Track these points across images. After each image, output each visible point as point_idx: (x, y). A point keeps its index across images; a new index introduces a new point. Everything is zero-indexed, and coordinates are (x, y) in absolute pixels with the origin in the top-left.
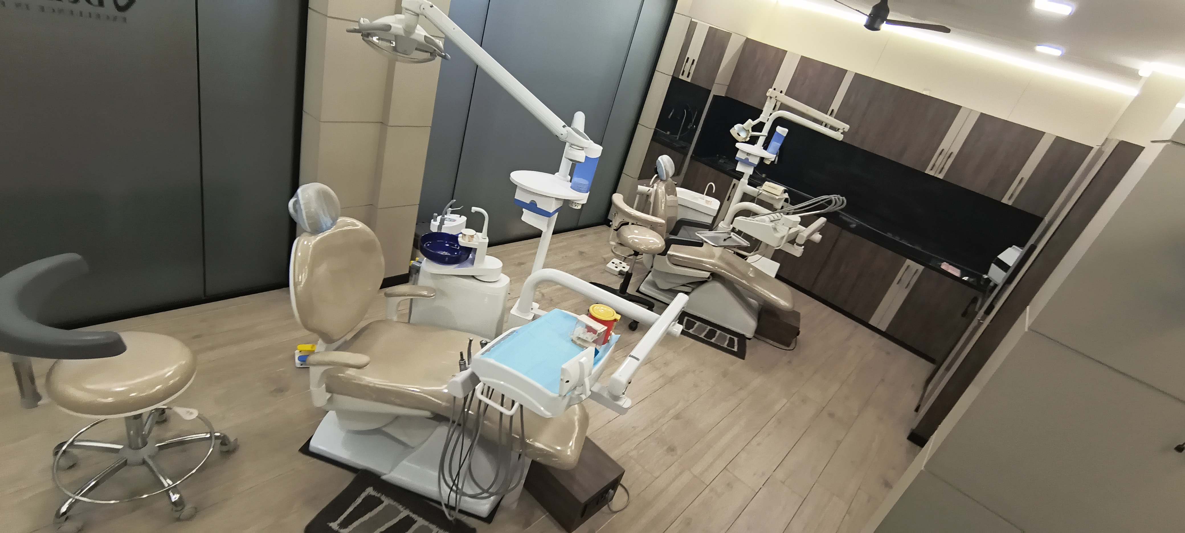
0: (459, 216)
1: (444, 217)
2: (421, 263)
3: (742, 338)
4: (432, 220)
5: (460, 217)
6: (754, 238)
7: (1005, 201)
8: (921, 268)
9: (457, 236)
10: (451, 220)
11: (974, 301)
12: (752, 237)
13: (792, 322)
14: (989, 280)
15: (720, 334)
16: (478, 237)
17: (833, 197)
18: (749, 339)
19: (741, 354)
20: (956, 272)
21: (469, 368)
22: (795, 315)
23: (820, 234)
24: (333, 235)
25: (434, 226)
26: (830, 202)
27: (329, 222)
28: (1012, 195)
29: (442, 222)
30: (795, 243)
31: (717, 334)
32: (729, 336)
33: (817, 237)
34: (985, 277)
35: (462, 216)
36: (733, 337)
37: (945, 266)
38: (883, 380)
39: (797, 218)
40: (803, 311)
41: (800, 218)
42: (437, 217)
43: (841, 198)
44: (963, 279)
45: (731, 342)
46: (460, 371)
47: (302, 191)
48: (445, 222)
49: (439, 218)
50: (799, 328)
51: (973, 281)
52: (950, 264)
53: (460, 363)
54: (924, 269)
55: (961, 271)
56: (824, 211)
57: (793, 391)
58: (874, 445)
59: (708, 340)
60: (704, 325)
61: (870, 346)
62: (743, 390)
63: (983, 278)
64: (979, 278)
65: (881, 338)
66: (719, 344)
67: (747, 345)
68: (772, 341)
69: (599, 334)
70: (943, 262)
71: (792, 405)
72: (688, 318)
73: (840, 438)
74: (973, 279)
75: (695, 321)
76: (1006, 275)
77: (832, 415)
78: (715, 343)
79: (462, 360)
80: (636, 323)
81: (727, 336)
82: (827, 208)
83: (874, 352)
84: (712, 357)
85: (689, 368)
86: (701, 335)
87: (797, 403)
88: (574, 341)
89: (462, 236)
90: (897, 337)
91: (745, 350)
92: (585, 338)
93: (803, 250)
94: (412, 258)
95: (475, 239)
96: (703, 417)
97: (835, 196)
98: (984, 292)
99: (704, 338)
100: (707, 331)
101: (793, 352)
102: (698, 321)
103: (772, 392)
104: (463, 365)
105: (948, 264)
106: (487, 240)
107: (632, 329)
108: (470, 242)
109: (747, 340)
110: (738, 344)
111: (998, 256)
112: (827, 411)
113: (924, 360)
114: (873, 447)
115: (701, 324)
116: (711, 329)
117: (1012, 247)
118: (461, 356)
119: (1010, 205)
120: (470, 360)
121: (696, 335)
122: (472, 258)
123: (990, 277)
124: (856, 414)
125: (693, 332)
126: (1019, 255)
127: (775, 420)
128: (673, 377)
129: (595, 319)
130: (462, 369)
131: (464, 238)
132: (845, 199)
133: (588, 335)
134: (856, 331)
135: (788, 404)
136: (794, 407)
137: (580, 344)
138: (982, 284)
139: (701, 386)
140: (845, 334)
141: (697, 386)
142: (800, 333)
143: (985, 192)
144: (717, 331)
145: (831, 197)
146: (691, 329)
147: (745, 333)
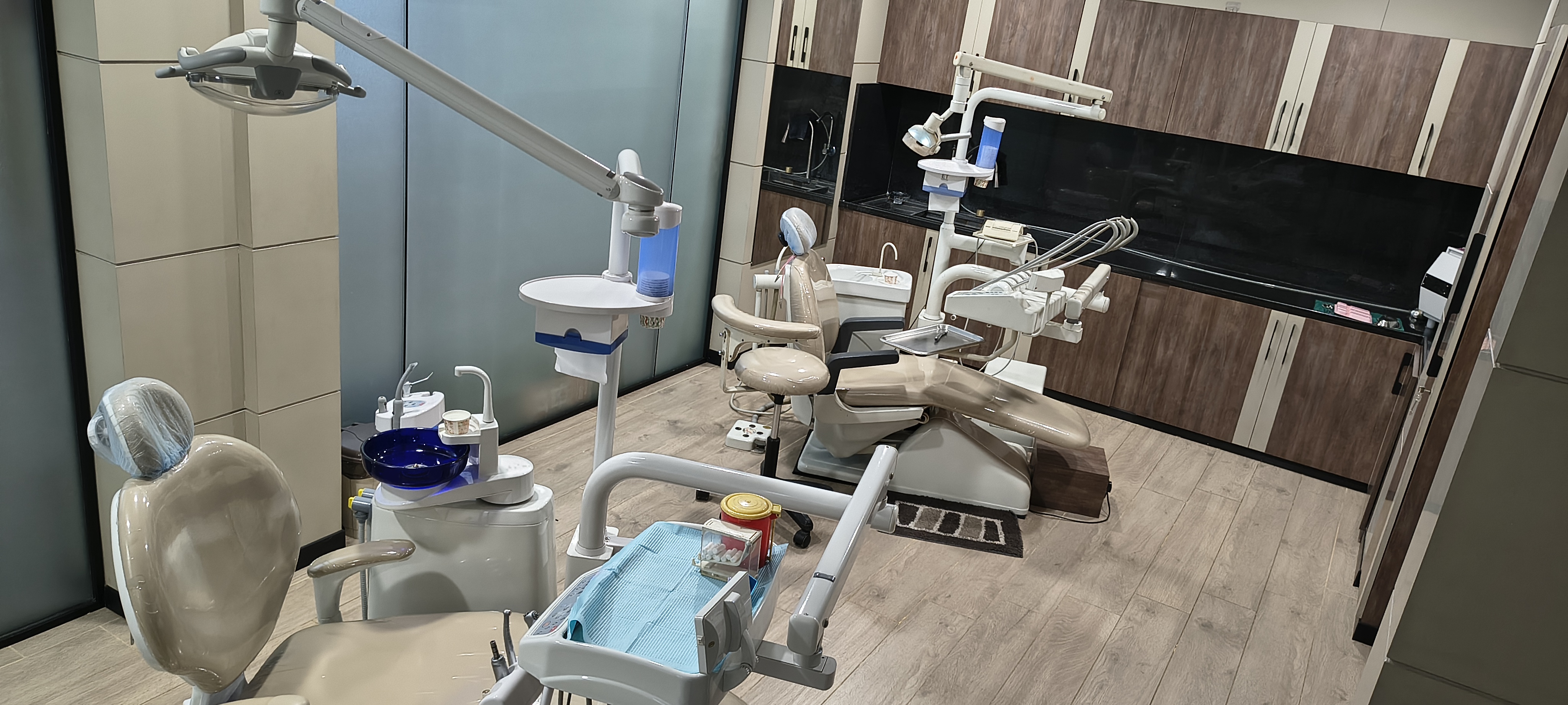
0: (428, 393)
1: (401, 399)
2: (371, 496)
3: (1009, 518)
4: (378, 411)
5: (431, 394)
6: (989, 325)
7: (1413, 171)
8: (1300, 321)
9: (436, 428)
10: (413, 403)
11: (1407, 360)
13: (1094, 467)
14: (1422, 318)
15: (966, 518)
16: (476, 421)
17: (1111, 221)
18: (1023, 517)
19: (1014, 548)
20: (1364, 316)
21: (513, 668)
22: (1098, 455)
23: (1104, 295)
24: (192, 474)
25: (383, 421)
27: (175, 449)
28: (1423, 159)
29: (398, 410)
30: (1065, 318)
31: (962, 521)
32: (984, 519)
34: (1415, 313)
35: (434, 393)
36: (991, 519)
37: (1342, 309)
38: (1284, 541)
39: (1057, 273)
40: (1108, 445)
41: (1062, 272)
42: (385, 404)
43: (1127, 220)
44: (1379, 325)
45: (991, 527)
46: (497, 681)
47: (112, 399)
48: (405, 410)
49: (390, 405)
50: (1109, 477)
51: (1396, 326)
52: (1349, 304)
53: (492, 662)
54: (1306, 320)
55: (1370, 312)
56: (1103, 251)
57: (1126, 597)
58: (1296, 663)
59: (949, 535)
60: (933, 508)
61: (1246, 484)
62: (1034, 614)
63: (1413, 318)
64: (1405, 319)
65: (1262, 466)
66: (969, 538)
67: (1021, 529)
68: (1065, 513)
69: (749, 547)
70: (1336, 303)
71: (1130, 622)
72: (902, 502)
73: (1233, 666)
74: (1395, 323)
75: (915, 505)
76: (1448, 301)
77: (1207, 626)
78: (961, 537)
79: (496, 656)
80: (806, 532)
81: (981, 520)
82: (1107, 244)
83: (1254, 494)
84: (961, 565)
85: (925, 595)
86: (932, 529)
87: (1138, 618)
88: (704, 572)
89: (444, 427)
90: (1289, 457)
91: (1020, 537)
92: (724, 562)
93: (1082, 329)
94: (347, 492)
95: (471, 425)
96: (971, 680)
97: (1115, 220)
98: (1419, 341)
99: (939, 533)
100: (943, 518)
101: (1108, 523)
102: (921, 505)
103: (1088, 607)
104: (500, 666)
105: (1345, 305)
106: (495, 425)
107: (802, 545)
108: (463, 434)
109: (1019, 519)
110: (1003, 530)
111: (1427, 272)
112: (1197, 621)
113: (1347, 489)
114: (1296, 667)
115: (927, 507)
116: (949, 513)
117: (1448, 250)
118: (494, 649)
119: (1425, 176)
120: (511, 653)
121: (924, 529)
122: (471, 464)
123: (1423, 312)
124: (1250, 614)
125: (915, 526)
126: (1460, 260)
127: (1104, 658)
128: (899, 618)
129: (735, 520)
130: (500, 675)
131: (449, 429)
132: (1134, 221)
133: (728, 554)
134: (1213, 462)
135: (1123, 622)
136: (1135, 626)
137: (717, 576)
138: (1413, 326)
139: (955, 623)
140: (1194, 472)
141: (947, 626)
142: (1111, 485)
143: (1376, 162)
144: (960, 516)
145: (1109, 224)
146: (912, 522)
147: (1011, 508)
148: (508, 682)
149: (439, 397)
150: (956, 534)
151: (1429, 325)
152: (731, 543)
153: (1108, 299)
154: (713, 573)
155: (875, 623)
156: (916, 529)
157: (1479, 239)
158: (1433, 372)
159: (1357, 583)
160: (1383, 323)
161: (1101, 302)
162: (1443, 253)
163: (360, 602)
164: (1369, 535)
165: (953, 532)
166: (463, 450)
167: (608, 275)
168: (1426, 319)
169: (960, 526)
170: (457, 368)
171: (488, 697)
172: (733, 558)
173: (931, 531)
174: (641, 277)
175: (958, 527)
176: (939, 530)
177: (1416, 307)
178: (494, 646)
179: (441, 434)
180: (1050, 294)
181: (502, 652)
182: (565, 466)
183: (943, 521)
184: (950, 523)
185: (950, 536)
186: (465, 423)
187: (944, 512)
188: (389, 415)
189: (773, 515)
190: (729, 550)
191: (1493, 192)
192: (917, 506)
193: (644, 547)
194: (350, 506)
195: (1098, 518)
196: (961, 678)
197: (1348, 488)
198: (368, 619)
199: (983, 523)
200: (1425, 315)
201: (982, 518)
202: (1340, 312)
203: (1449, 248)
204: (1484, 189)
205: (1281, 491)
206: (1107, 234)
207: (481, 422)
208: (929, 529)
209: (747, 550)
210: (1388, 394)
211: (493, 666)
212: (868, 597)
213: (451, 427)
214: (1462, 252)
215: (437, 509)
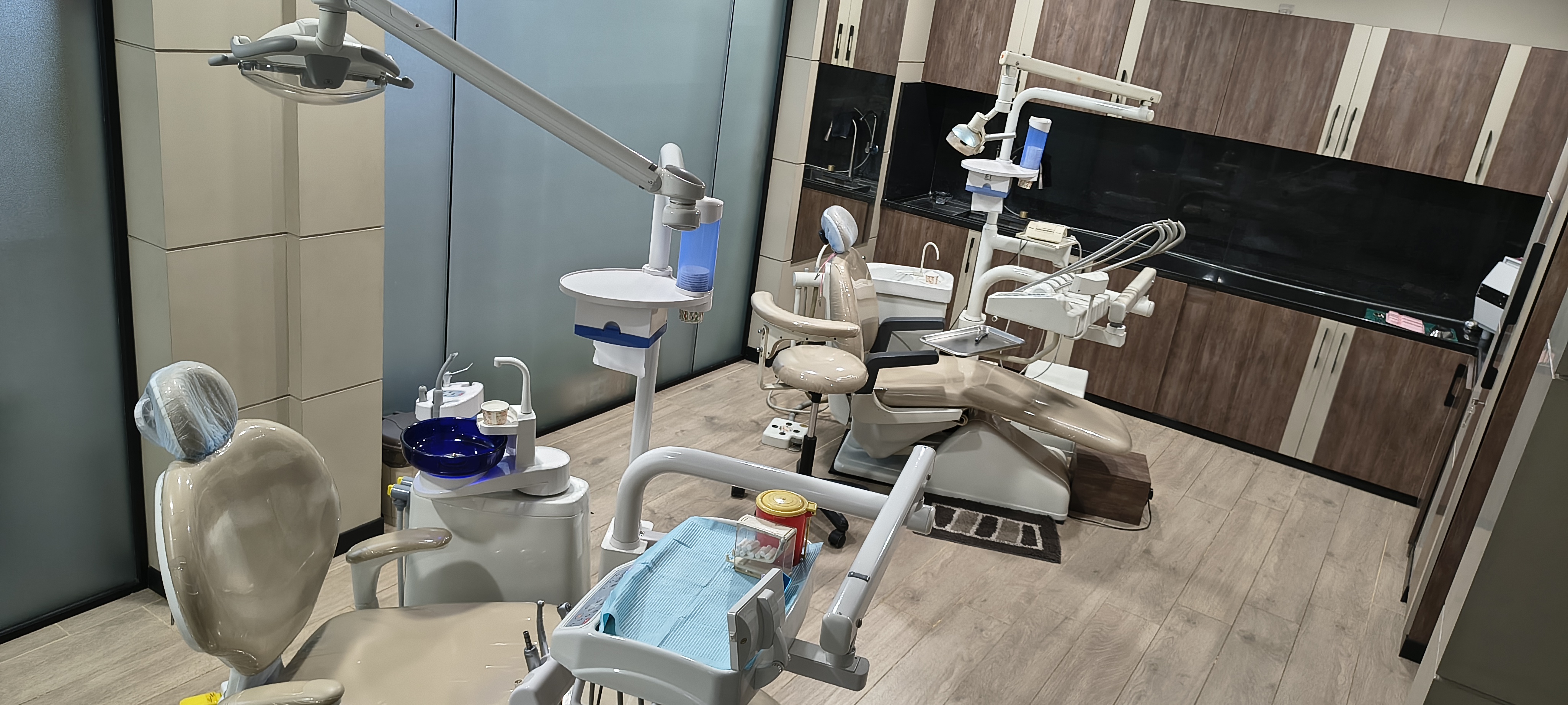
0: (468, 383)
1: (441, 389)
2: (410, 486)
3: (1048, 524)
4: (418, 400)
5: (471, 385)
6: (1030, 327)
7: (1470, 178)
8: (1350, 329)
9: (474, 418)
10: (453, 393)
11: (1461, 371)
12: (1028, 326)
13: (1135, 473)
14: (1477, 331)
15: (1004, 522)
16: (514, 412)
17: (1158, 225)
18: (1062, 522)
19: (1052, 554)
20: (1416, 326)
21: (546, 659)
22: (1140, 461)
23: (1150, 299)
24: (235, 457)
25: (423, 410)
27: (220, 432)
28: (1481, 166)
29: (438, 399)
30: (1109, 322)
31: (999, 525)
32: (1021, 524)
34: (1470, 324)
35: (473, 383)
36: (1029, 524)
37: (1393, 318)
38: (1330, 554)
39: (1101, 276)
40: (1150, 453)
41: (1107, 275)
42: (426, 393)
43: (1174, 223)
44: (1432, 335)
45: (1028, 532)
46: (530, 671)
47: (158, 382)
48: (445, 399)
49: (430, 394)
50: (1149, 484)
51: (1449, 337)
52: (1401, 313)
53: (525, 652)
54: (1357, 330)
55: (1423, 321)
56: (1148, 254)
57: (1167, 606)
58: (1341, 679)
59: (985, 538)
60: (970, 511)
61: (1292, 494)
62: (1071, 622)
63: (1467, 328)
64: (1459, 330)
65: (1309, 477)
66: (1006, 542)
67: (1059, 534)
68: (1105, 519)
69: (783, 544)
70: (1388, 312)
71: (1170, 633)
72: (938, 505)
73: (1275, 680)
74: (1449, 333)
75: (952, 508)
76: (1504, 313)
77: (1249, 639)
78: (998, 541)
79: (529, 647)
80: (841, 531)
81: (1019, 524)
82: (1152, 248)
83: (1300, 504)
84: (998, 569)
85: (960, 598)
86: (969, 532)
87: (1179, 628)
88: (737, 568)
89: (483, 417)
90: (1337, 468)
91: (1058, 543)
92: (758, 559)
93: (1125, 333)
94: (387, 480)
95: (510, 416)
96: (1006, 686)
97: (1162, 223)
98: (1474, 352)
99: (976, 536)
100: (980, 521)
101: (1149, 531)
102: (957, 507)
103: (1127, 616)
104: (533, 657)
105: (1397, 314)
106: (533, 416)
107: (837, 545)
108: (501, 424)
109: (1057, 525)
110: (1041, 535)
111: (1484, 282)
112: (1238, 633)
113: (1396, 502)
114: (1340, 683)
115: (964, 510)
116: (986, 516)
117: (1505, 260)
118: (527, 639)
119: (1482, 184)
120: (544, 643)
121: (960, 532)
122: (509, 455)
123: (1478, 323)
124: (1294, 627)
125: (952, 529)
126: (1518, 270)
127: (1143, 667)
128: (933, 621)
129: (770, 517)
130: (532, 666)
131: (488, 419)
132: (1181, 225)
133: (762, 550)
134: (1258, 471)
135: (1163, 633)
136: (1176, 637)
137: (751, 572)
138: (1467, 337)
139: (990, 627)
140: (1238, 482)
141: (982, 631)
142: (1152, 492)
143: (1432, 169)
144: (997, 519)
145: (1155, 227)
146: (948, 525)
147: (1050, 513)
148: (540, 673)
149: (478, 387)
150: (993, 538)
151: (1484, 336)
152: (766, 540)
153: (1153, 303)
154: (747, 569)
155: (909, 625)
156: (952, 531)
157: (1539, 249)
158: (1488, 383)
159: (1404, 599)
160: (1436, 334)
161: (1146, 306)
162: (1500, 263)
163: (396, 590)
164: (1418, 550)
165: (990, 536)
166: (500, 441)
167: (648, 269)
168: (1481, 330)
169: (998, 530)
170: (497, 359)
171: (520, 687)
172: (767, 555)
173: (968, 535)
174: (682, 271)
175: (995, 531)
176: (976, 533)
177: (1470, 317)
178: (527, 636)
179: (480, 424)
180: (1093, 297)
181: (535, 642)
182: (601, 460)
183: (980, 525)
184: (987, 527)
185: (987, 540)
186: (503, 413)
187: (981, 515)
188: (429, 404)
189: (809, 513)
190: (764, 547)
191: (1554, 202)
192: (955, 509)
193: (678, 541)
194: (389, 494)
195: (1138, 524)
196: (995, 685)
197: (1398, 500)
198: (405, 605)
199: (1021, 527)
200: (1480, 326)
201: (1020, 522)
202: (1392, 321)
203: (1506, 258)
204: (1544, 198)
205: (1328, 502)
206: (1153, 237)
207: (519, 413)
208: (966, 532)
209: (781, 548)
210: (1440, 406)
211: (526, 657)
212: (903, 599)
213: (489, 417)
214: (1520, 262)
215: (474, 499)
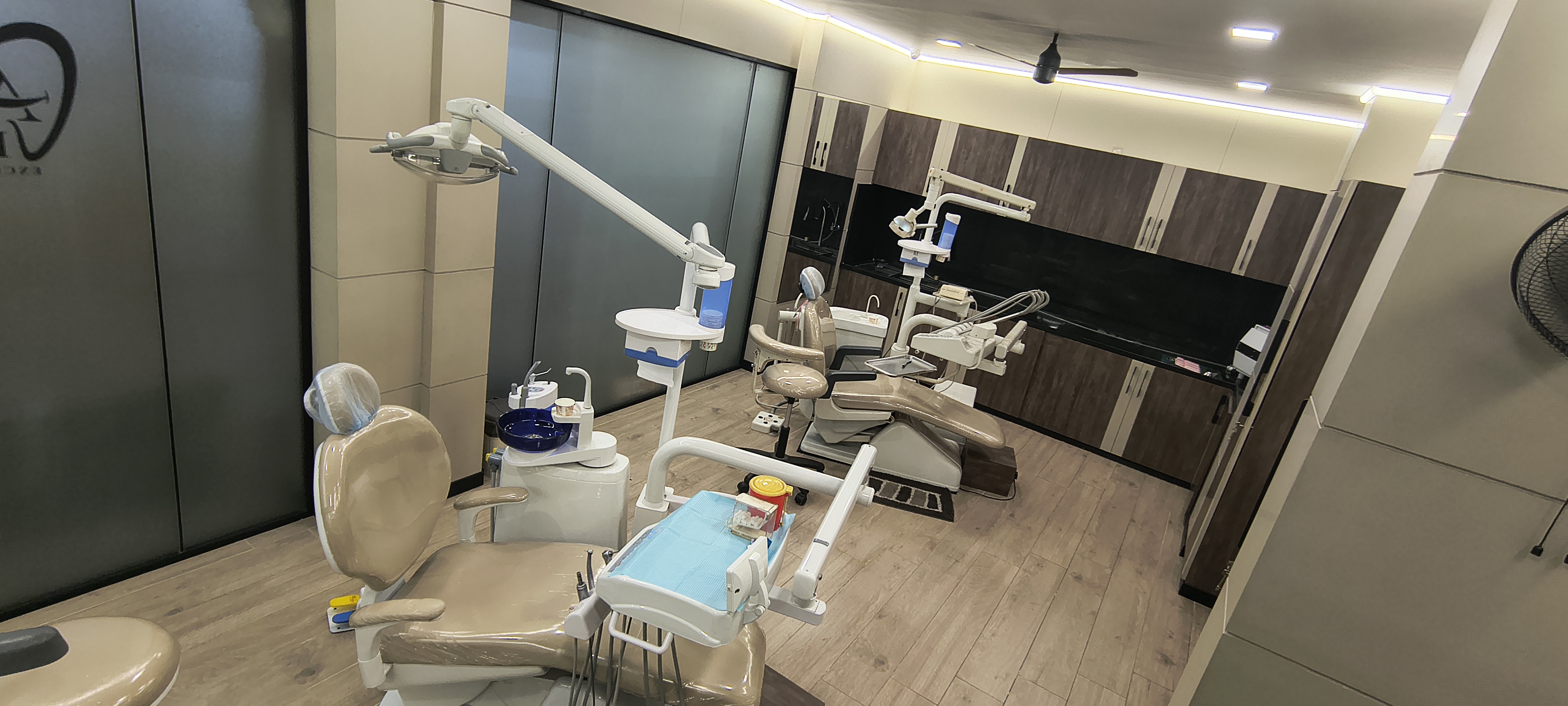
0: (547, 382)
1: (527, 386)
2: (502, 454)
3: (945, 493)
4: (511, 393)
5: (549, 384)
6: (942, 359)
7: (1235, 271)
8: (1151, 368)
9: (549, 410)
10: (536, 390)
11: (1224, 400)
12: (939, 358)
13: (1005, 461)
14: (1235, 373)
15: (916, 491)
16: (579, 407)
17: (1033, 293)
18: (955, 493)
19: (948, 515)
20: (1195, 368)
21: (592, 593)
22: (1008, 452)
23: (1022, 342)
24: (374, 433)
25: (514, 401)
26: (1029, 300)
27: (366, 415)
28: (1243, 263)
29: (525, 394)
30: (995, 358)
31: (912, 494)
32: (928, 493)
33: (1019, 347)
34: (1231, 368)
35: (551, 382)
36: (933, 493)
37: (1179, 362)
38: (1133, 521)
39: (991, 326)
40: (1015, 445)
41: (995, 325)
42: (516, 389)
43: (1042, 292)
44: (1205, 374)
45: (932, 499)
46: (580, 601)
47: (322, 376)
48: (530, 394)
49: (519, 389)
50: (1016, 469)
51: (1216, 376)
52: (1186, 359)
53: (578, 588)
54: (1155, 369)
55: (1200, 365)
56: (1023, 313)
57: (1024, 554)
58: (1139, 609)
59: (903, 502)
60: (893, 483)
61: (1108, 478)
62: (960, 563)
63: (1228, 371)
64: (1223, 371)
65: (1119, 466)
66: (917, 506)
67: (953, 501)
68: (984, 492)
69: (768, 516)
70: (1176, 358)
71: (1026, 573)
72: (871, 477)
73: (1095, 609)
74: (1216, 374)
75: (880, 480)
76: (1257, 365)
77: (1078, 578)
78: (911, 504)
79: (580, 583)
80: (804, 494)
81: (926, 493)
82: (1028, 307)
83: (1114, 485)
84: (911, 524)
85: (884, 544)
87: (1031, 570)
88: (734, 531)
89: (556, 409)
90: (1138, 462)
91: (952, 507)
92: (749, 526)
93: (1006, 366)
94: (487, 449)
95: (575, 410)
96: (914, 609)
98: (1233, 388)
100: (899, 490)
101: (1013, 501)
102: (884, 480)
103: (998, 560)
104: (583, 593)
105: (1182, 359)
106: (592, 411)
107: (801, 503)
108: (569, 415)
109: (952, 494)
110: (941, 501)
111: (1240, 341)
112: (1071, 574)
113: (1176, 486)
114: (1139, 612)
115: (889, 482)
116: (904, 487)
117: (1256, 327)
118: (580, 578)
119: (1243, 275)
120: (592, 581)
121: (886, 497)
122: (573, 437)
123: (1236, 368)
124: (1109, 571)
126: (1267, 336)
127: (1007, 597)
128: (865, 561)
129: (760, 497)
130: (582, 598)
131: (559, 411)
132: (1047, 294)
133: (753, 520)
134: (1086, 461)
135: (1021, 572)
136: (1030, 576)
137: (743, 535)
138: (1227, 377)
139: (904, 567)
140: (1073, 468)
141: (899, 568)
142: (1017, 475)
143: (1210, 263)
144: (911, 489)
145: (1030, 294)
146: (878, 492)
147: (947, 486)
148: (589, 602)
149: (554, 385)
150: (908, 502)
151: (1240, 377)
152: (754, 512)
153: (1024, 345)
154: (740, 533)
156: (880, 496)
157: (1285, 324)
158: (1247, 412)
159: (1182, 554)
160: (1208, 374)
162: (1252, 329)
163: (489, 524)
164: (1193, 520)
165: (906, 501)
166: (568, 428)
167: (680, 310)
168: (1238, 373)
169: (911, 497)
170: (568, 369)
171: (573, 613)
172: (755, 523)
173: (891, 499)
174: (704, 312)
175: (909, 497)
176: (896, 499)
177: (1231, 364)
178: (579, 576)
179: (553, 415)
180: (985, 340)
181: (585, 580)
182: (639, 436)
183: (900, 492)
184: (904, 494)
185: (904, 504)
186: (571, 408)
187: (900, 486)
188: (518, 397)
189: (787, 494)
190: (753, 517)
191: (1295, 291)
192: (882, 480)
193: (692, 509)
194: (487, 460)
195: (1007, 496)
196: (907, 608)
197: (1178, 485)
198: (494, 541)
199: (927, 495)
200: (1237, 370)
202: (1180, 364)
203: (1257, 325)
204: (1287, 288)
205: (1131, 484)
207: (582, 408)
208: (889, 497)
209: (767, 519)
210: (1209, 423)
211: (578, 591)
212: (845, 544)
213: (561, 410)
214: (1269, 330)
215: (547, 467)
